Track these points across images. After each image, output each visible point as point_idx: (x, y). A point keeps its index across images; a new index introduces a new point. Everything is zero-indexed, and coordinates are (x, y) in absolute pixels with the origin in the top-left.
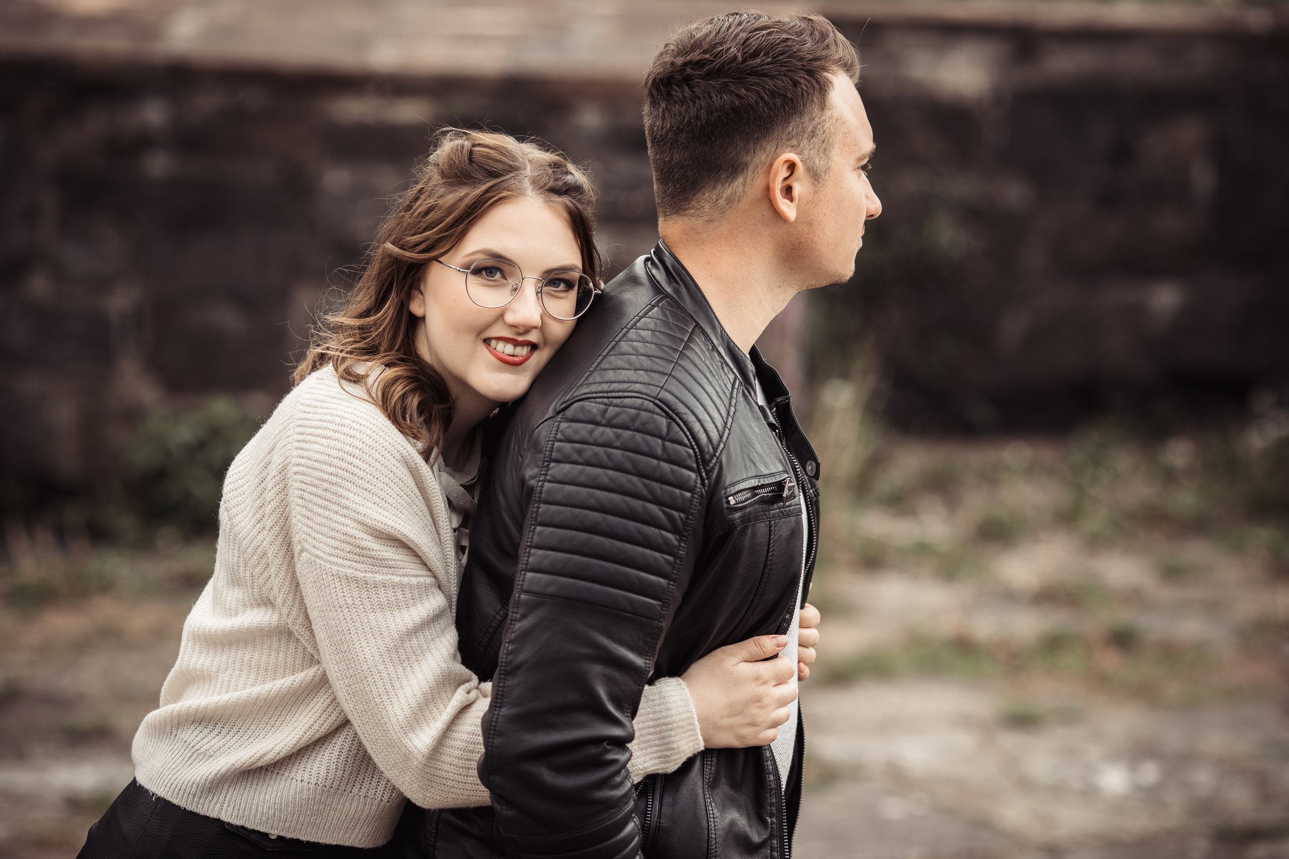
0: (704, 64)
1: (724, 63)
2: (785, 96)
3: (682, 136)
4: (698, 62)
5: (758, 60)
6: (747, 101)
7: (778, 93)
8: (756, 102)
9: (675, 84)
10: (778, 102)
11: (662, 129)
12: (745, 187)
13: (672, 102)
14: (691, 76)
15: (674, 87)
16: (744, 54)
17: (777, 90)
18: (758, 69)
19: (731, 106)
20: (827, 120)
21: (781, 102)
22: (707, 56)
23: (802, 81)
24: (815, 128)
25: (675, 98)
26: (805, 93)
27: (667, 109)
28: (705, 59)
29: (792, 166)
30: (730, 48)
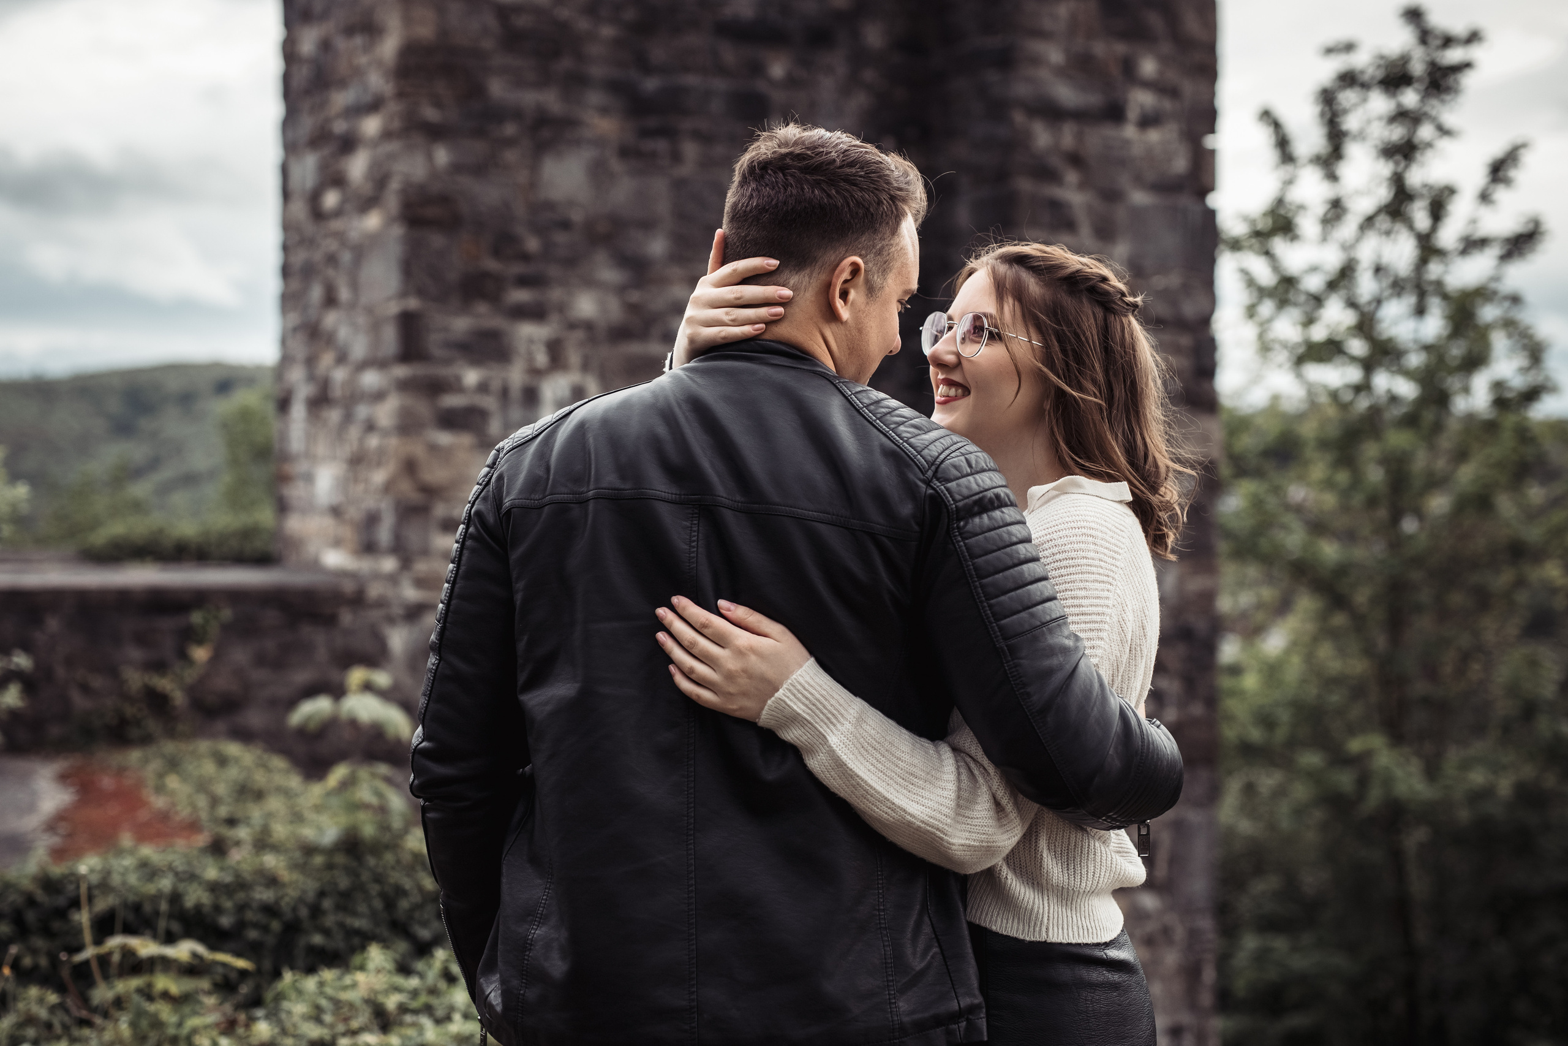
0: (804, 159)
1: (822, 163)
2: (868, 209)
3: (765, 216)
4: (799, 155)
5: (853, 170)
6: (835, 201)
7: (863, 205)
8: (842, 206)
9: (772, 170)
10: (861, 212)
11: (747, 206)
12: (811, 279)
13: (764, 184)
14: (789, 166)
15: (769, 171)
16: (844, 160)
17: (863, 202)
18: (852, 178)
19: (820, 202)
20: (894, 245)
21: (863, 213)
22: (809, 152)
23: (885, 202)
24: (883, 247)
25: (767, 181)
26: (884, 214)
27: (757, 189)
28: (807, 154)
29: (855, 270)
30: (831, 152)
